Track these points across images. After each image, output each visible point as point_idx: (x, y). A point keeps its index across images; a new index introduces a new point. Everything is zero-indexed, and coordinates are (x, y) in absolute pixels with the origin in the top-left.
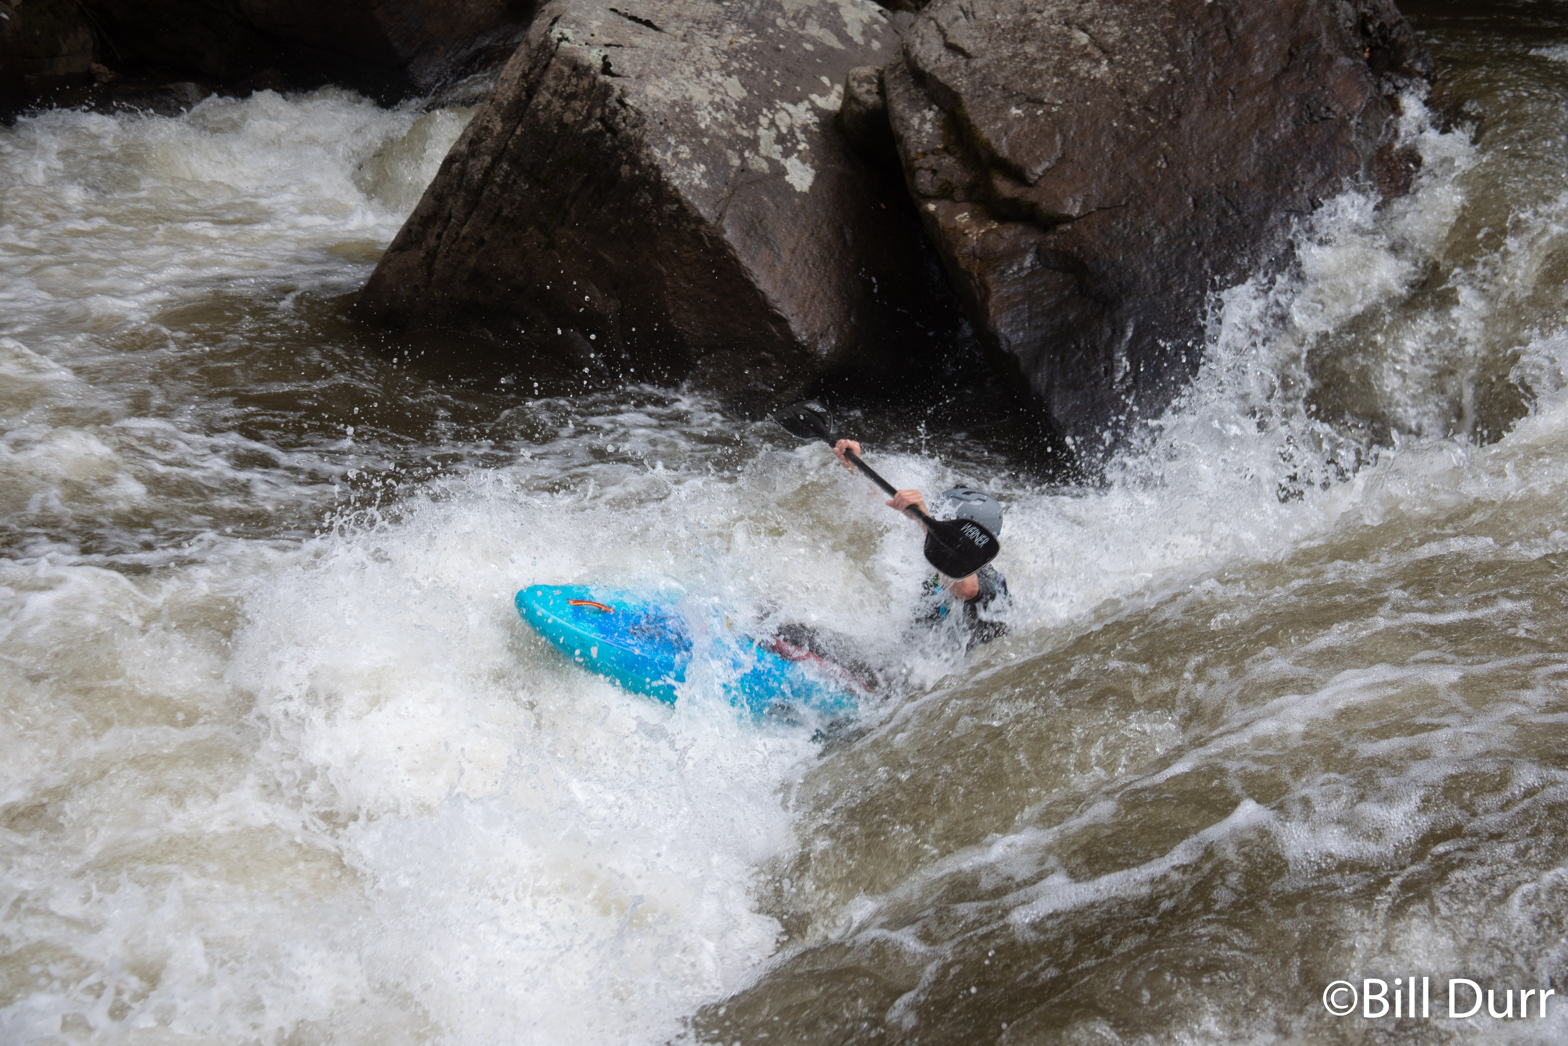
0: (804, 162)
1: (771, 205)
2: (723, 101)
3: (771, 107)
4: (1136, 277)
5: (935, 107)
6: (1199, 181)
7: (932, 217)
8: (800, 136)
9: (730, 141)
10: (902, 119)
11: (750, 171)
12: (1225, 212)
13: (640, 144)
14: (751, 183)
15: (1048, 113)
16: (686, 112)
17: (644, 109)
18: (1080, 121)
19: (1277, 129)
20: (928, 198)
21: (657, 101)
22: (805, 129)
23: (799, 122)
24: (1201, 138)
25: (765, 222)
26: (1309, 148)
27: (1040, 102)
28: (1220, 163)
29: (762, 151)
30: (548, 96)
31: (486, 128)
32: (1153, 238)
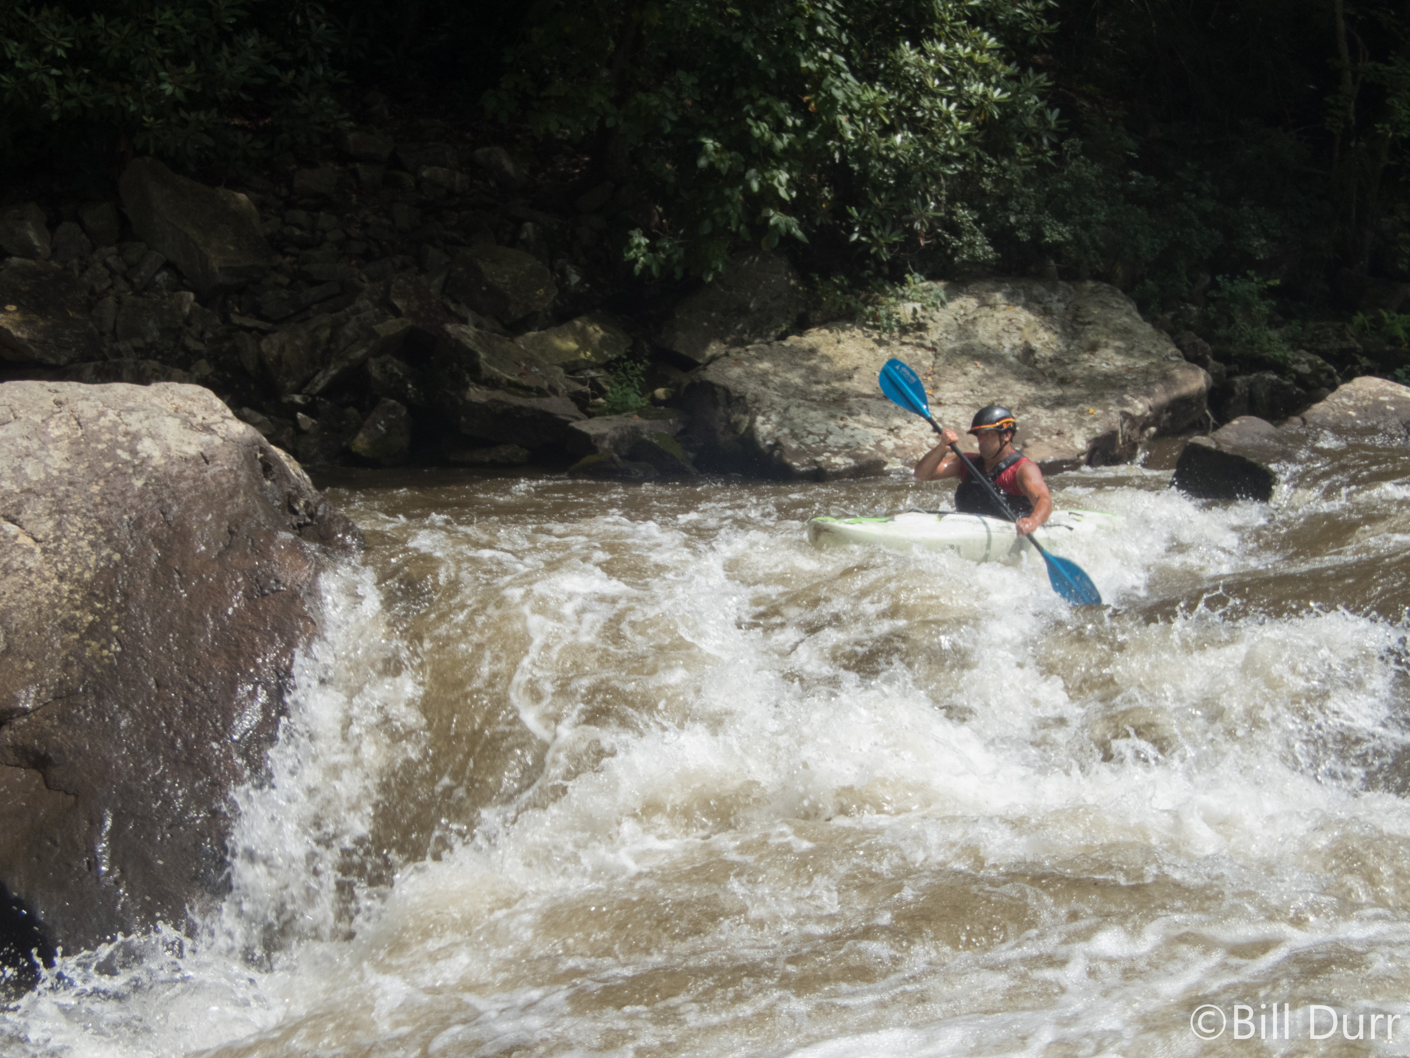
4: (108, 764)
6: (158, 662)
12: (190, 690)
19: (230, 604)
24: (153, 619)
26: (265, 620)
28: (177, 643)
32: (119, 722)
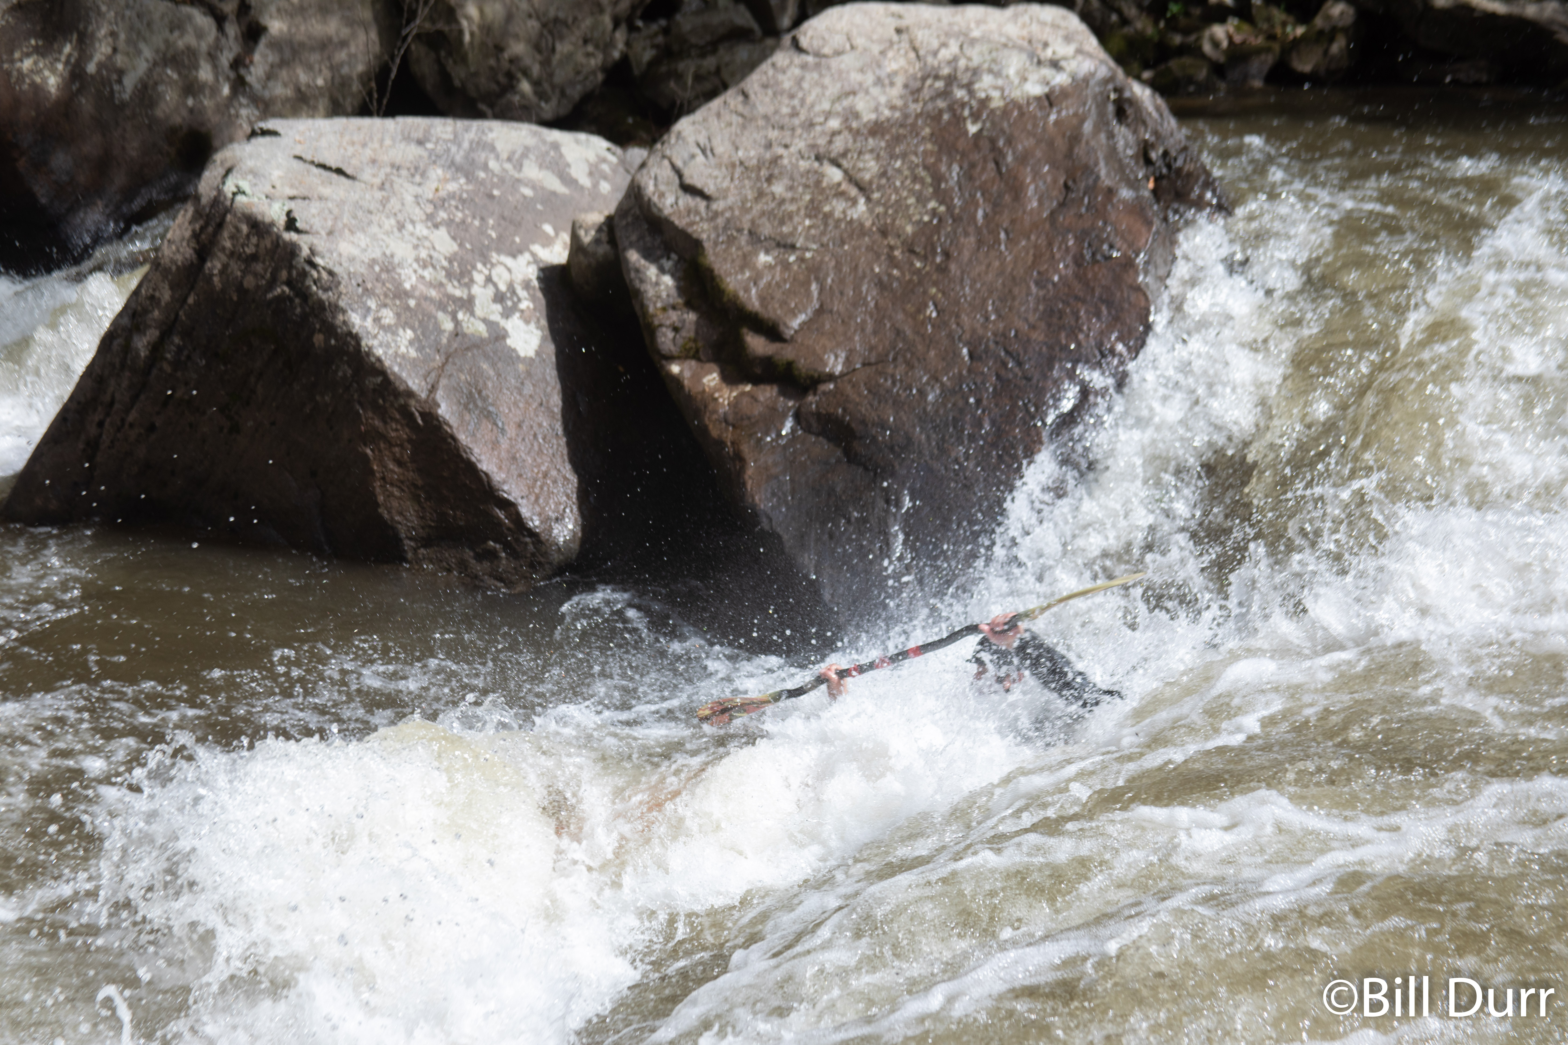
0: (527, 322)
1: (492, 373)
2: (431, 257)
3: (486, 261)
4: (910, 440)
5: (674, 256)
6: (974, 331)
7: (677, 381)
8: (522, 293)
9: (440, 302)
10: (637, 271)
11: (465, 335)
12: (1004, 364)
13: (336, 308)
14: (467, 349)
15: (801, 260)
16: (388, 271)
17: (337, 269)
18: (838, 267)
19: (1057, 271)
20: (671, 358)
21: (352, 260)
22: (527, 285)
23: (518, 277)
24: (974, 282)
25: (484, 393)
26: (1093, 290)
27: (793, 247)
28: (996, 311)
29: (478, 311)
30: (224, 258)
31: (152, 298)
32: (926, 396)
